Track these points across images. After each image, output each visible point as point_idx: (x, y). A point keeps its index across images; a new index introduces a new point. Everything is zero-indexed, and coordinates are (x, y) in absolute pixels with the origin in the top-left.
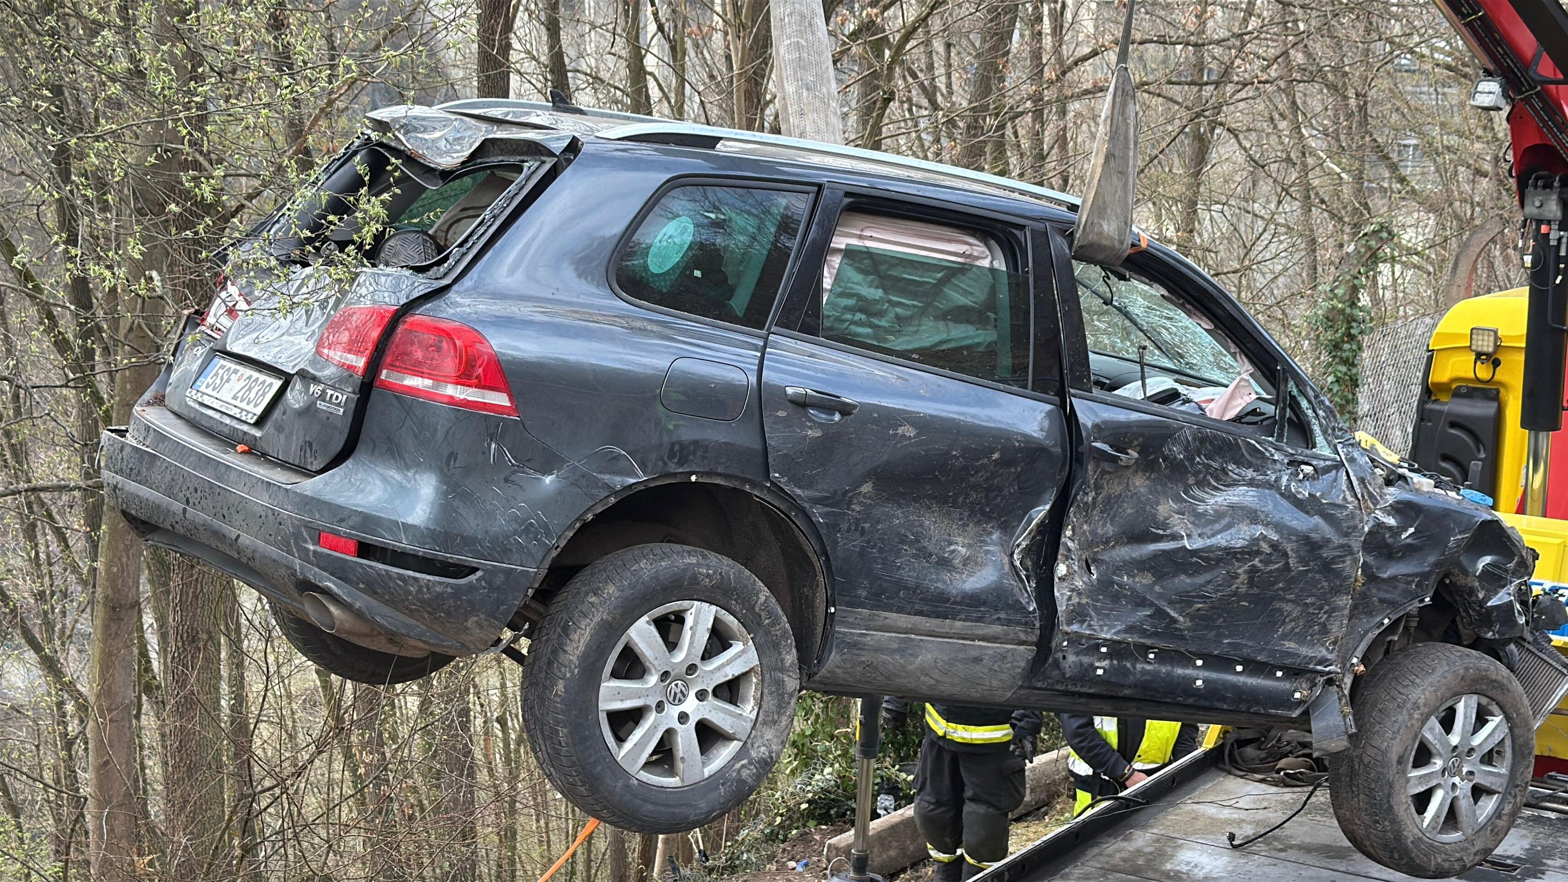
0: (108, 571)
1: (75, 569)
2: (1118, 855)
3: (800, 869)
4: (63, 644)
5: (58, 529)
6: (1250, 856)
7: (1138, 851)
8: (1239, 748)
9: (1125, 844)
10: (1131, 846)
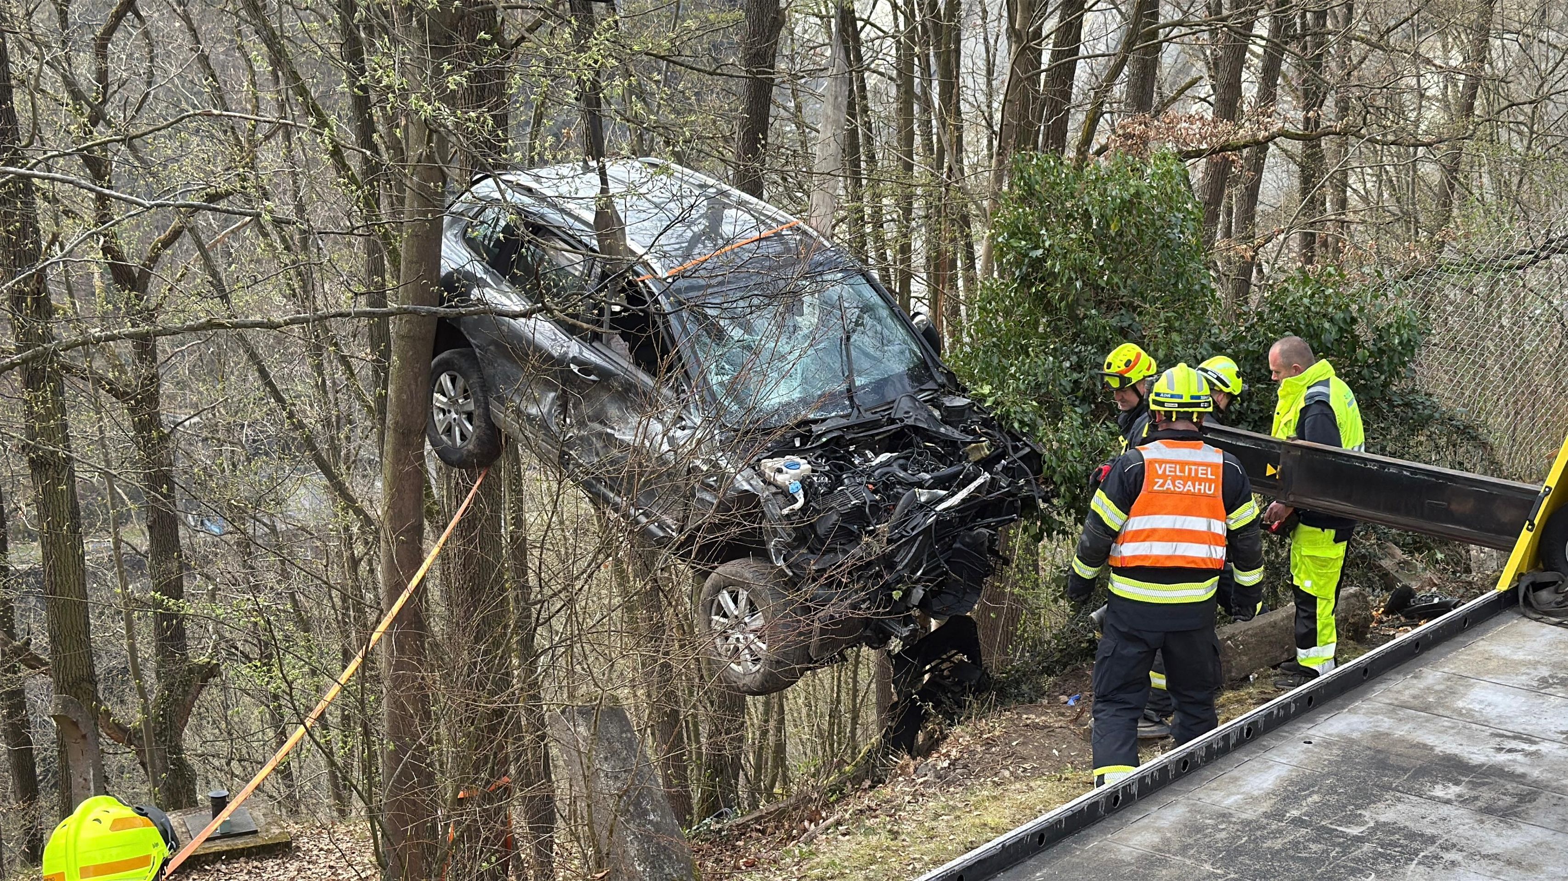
0: (398, 398)
1: (360, 397)
2: (1407, 692)
3: (1072, 703)
4: (348, 468)
5: (343, 358)
6: (1546, 697)
7: (1428, 689)
8: (1534, 591)
9: (1415, 681)
10: (1421, 684)
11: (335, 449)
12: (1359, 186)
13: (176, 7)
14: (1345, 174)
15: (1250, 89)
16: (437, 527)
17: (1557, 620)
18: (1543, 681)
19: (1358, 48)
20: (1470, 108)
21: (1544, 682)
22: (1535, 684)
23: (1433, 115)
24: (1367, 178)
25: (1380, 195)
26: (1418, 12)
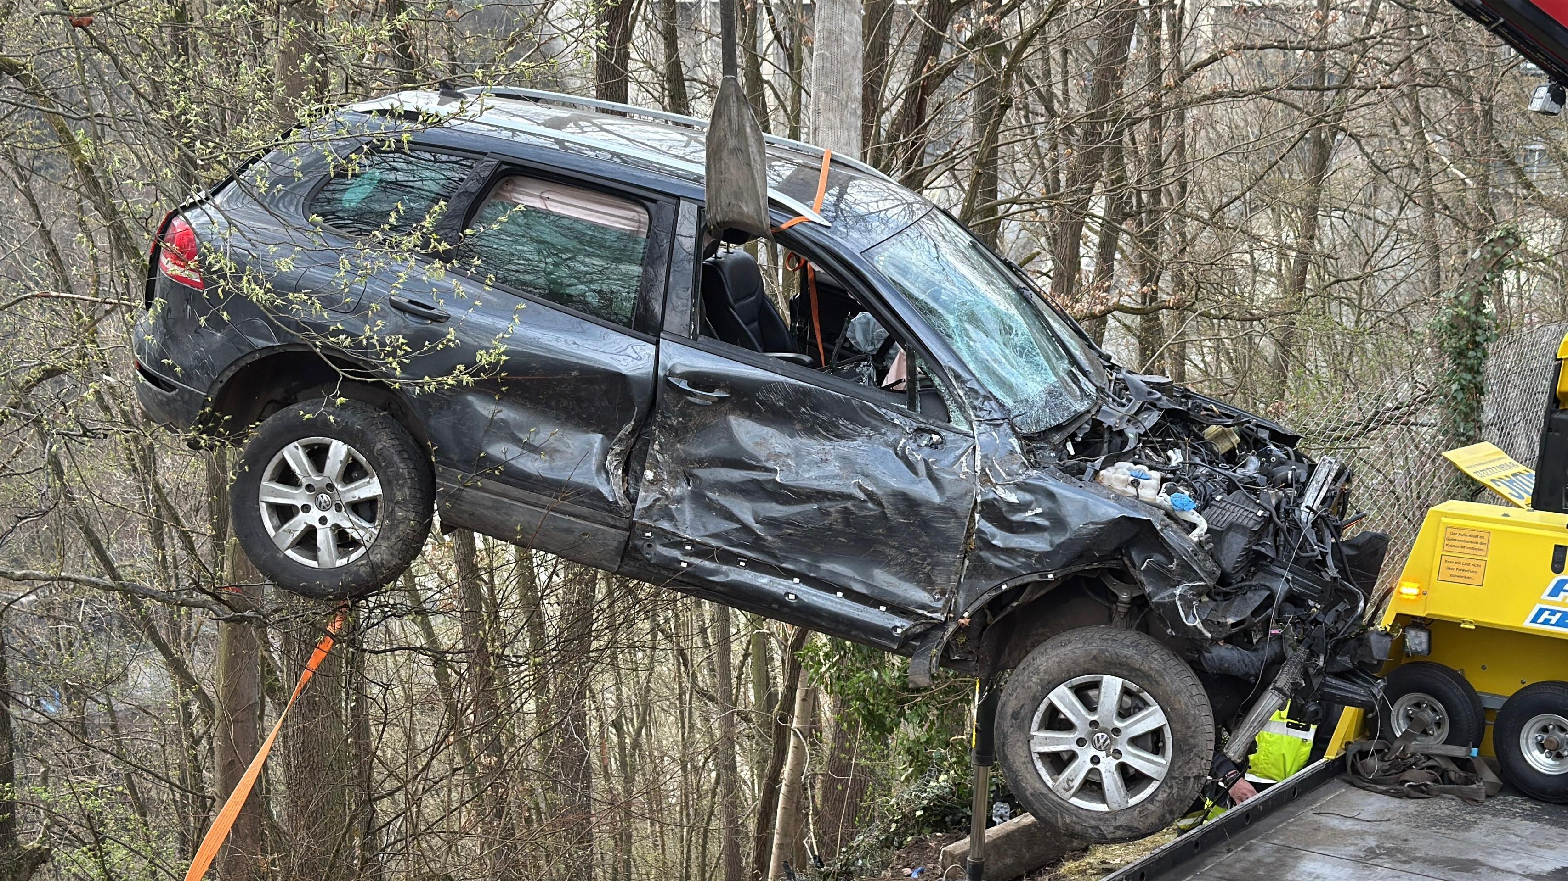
2: (1238, 866)
3: (915, 875)
4: (189, 646)
5: (184, 533)
6: (1373, 868)
7: (1258, 861)
8: (1361, 759)
9: (1246, 854)
10: (1252, 857)
11: (175, 627)
12: (1197, 359)
13: (18, 183)
14: (1183, 346)
15: (1088, 264)
16: (280, 704)
17: (1384, 788)
18: (1370, 851)
19: (1191, 226)
20: (1303, 281)
21: (1371, 853)
22: (1362, 854)
23: (1269, 290)
24: (1205, 350)
25: (1218, 367)
26: (1249, 189)
